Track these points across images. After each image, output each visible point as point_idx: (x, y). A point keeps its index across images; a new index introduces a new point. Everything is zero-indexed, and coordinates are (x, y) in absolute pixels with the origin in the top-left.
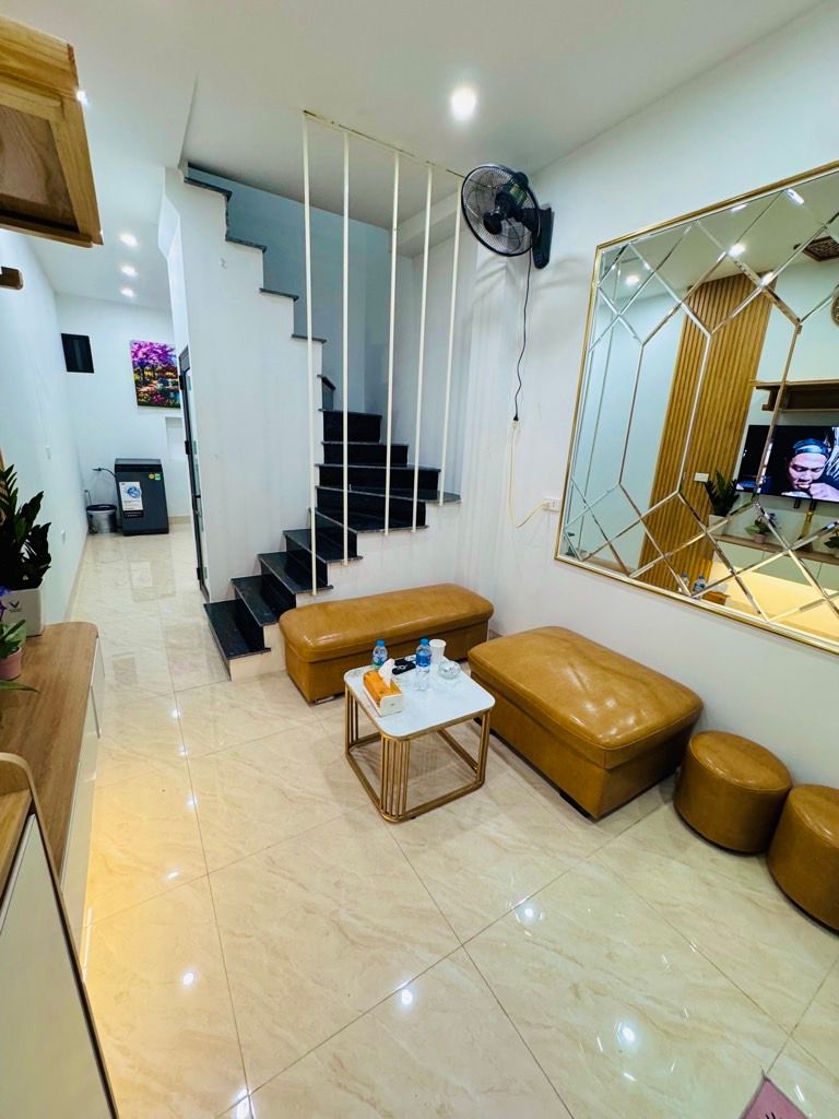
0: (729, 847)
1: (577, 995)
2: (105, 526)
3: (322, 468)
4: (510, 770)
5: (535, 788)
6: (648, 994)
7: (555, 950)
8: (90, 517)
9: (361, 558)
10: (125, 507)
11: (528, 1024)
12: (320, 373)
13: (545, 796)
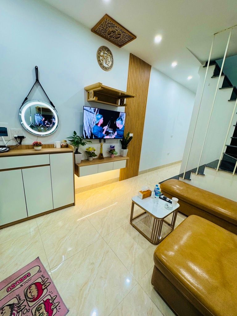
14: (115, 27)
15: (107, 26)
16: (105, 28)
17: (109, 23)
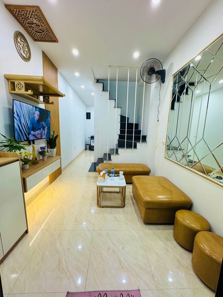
0: (183, 246)
1: (108, 250)
2: (88, 148)
3: (119, 135)
4: (133, 208)
5: (136, 213)
6: (125, 259)
7: (111, 240)
8: (86, 146)
9: (119, 154)
10: (91, 145)
11: (94, 248)
12: (120, 114)
13: (137, 215)
14: (42, 23)
15: (32, 16)
16: (28, 16)
17: (37, 15)
